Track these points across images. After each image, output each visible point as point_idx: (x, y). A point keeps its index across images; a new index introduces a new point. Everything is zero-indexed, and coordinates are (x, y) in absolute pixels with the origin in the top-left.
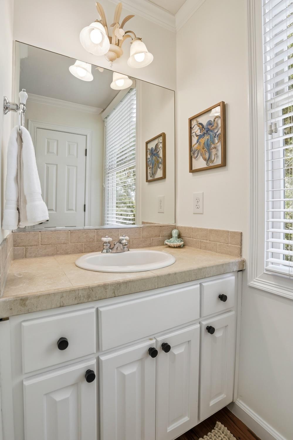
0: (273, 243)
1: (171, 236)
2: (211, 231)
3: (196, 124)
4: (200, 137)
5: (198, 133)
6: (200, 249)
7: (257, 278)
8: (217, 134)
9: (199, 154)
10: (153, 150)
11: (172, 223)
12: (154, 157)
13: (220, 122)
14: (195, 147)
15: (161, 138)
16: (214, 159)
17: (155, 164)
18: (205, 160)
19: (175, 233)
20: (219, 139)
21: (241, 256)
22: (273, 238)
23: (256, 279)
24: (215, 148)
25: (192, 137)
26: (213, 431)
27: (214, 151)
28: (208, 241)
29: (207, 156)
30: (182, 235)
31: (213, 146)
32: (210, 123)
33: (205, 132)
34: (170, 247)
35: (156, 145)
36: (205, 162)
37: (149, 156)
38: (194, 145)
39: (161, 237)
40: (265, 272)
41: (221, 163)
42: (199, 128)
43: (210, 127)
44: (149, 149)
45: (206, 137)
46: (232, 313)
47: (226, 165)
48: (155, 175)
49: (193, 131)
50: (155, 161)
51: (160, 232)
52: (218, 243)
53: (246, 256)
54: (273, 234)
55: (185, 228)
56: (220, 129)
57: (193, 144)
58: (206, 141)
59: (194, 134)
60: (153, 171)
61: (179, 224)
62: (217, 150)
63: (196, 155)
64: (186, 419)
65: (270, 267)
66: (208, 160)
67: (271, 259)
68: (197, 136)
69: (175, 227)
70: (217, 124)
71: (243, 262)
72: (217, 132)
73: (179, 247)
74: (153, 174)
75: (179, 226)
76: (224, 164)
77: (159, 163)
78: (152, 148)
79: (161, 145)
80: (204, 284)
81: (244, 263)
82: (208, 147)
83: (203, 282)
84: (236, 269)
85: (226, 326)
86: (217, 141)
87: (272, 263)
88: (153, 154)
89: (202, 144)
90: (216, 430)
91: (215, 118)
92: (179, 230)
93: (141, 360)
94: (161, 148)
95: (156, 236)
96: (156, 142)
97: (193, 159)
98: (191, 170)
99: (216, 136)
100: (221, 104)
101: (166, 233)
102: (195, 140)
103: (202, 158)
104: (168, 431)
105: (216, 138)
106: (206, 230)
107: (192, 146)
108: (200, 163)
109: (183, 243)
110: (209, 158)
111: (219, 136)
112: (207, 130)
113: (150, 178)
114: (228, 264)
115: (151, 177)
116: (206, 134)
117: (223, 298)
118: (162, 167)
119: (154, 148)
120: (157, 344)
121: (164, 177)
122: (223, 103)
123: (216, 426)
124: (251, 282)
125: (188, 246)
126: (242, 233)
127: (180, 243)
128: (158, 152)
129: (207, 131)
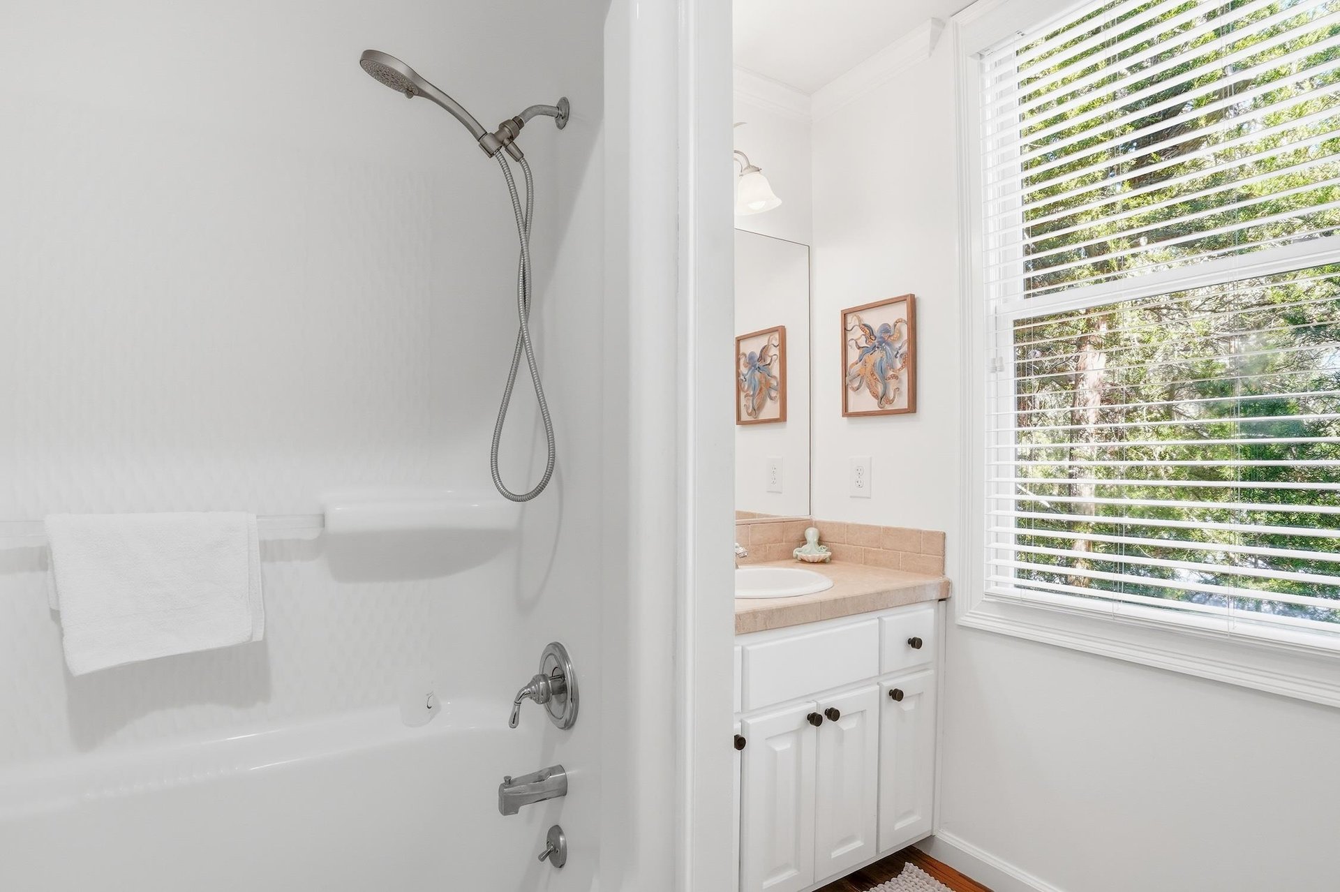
0: (997, 549)
1: (803, 541)
2: (887, 531)
3: (858, 324)
4: (865, 351)
5: (863, 343)
6: (865, 563)
7: (971, 611)
8: (901, 352)
9: (864, 384)
10: (756, 359)
11: (802, 514)
12: (757, 371)
13: (904, 329)
14: (854, 370)
15: (777, 335)
16: (894, 397)
17: (761, 390)
18: (876, 396)
19: (812, 534)
20: (904, 362)
21: (944, 574)
22: (997, 541)
23: (970, 613)
24: (896, 377)
25: (849, 347)
26: (899, 876)
27: (892, 384)
28: (881, 549)
29: (880, 389)
30: (825, 539)
31: (891, 373)
32: (886, 329)
33: (877, 344)
34: (803, 561)
35: (764, 348)
36: (875, 401)
37: (744, 370)
38: (853, 364)
39: (784, 543)
40: (984, 599)
41: (907, 407)
42: (863, 333)
43: (886, 336)
44: (745, 355)
45: (878, 355)
46: (931, 672)
47: (917, 410)
48: (759, 414)
49: (849, 337)
50: (760, 382)
51: (783, 532)
52: (901, 552)
53: (952, 573)
54: (997, 535)
55: (832, 524)
56: (906, 345)
57: (850, 363)
58: (878, 360)
59: (852, 343)
60: (755, 402)
61: (818, 516)
62: (900, 382)
63: (856, 385)
64: (858, 844)
65: (993, 589)
66: (882, 398)
67: (994, 577)
68: (859, 348)
69: (810, 524)
70: (900, 332)
71: (947, 586)
72: (900, 348)
73: (823, 562)
74: (757, 409)
75: (819, 522)
76: (912, 408)
77: (769, 387)
78: (752, 353)
79: (774, 351)
80: (885, 619)
81: (949, 585)
82: (882, 375)
83: (885, 617)
84: (935, 595)
85: (919, 694)
86: (899, 365)
87: (997, 584)
88: (755, 366)
89: (869, 366)
90: (905, 873)
91: (897, 322)
92: (819, 530)
93: (797, 733)
94: (775, 357)
95: (775, 540)
96: (763, 341)
97: (850, 392)
98: (846, 412)
99: (898, 355)
100: (909, 299)
101: (794, 535)
102: (854, 355)
103: (871, 392)
104: (832, 857)
105: (897, 360)
106: (878, 528)
107: (849, 366)
108: (864, 400)
109: (829, 554)
110: (884, 394)
111: (903, 356)
112: (878, 340)
113: (745, 417)
114: (923, 587)
115: (750, 414)
116: (878, 348)
117: (915, 643)
118: (778, 396)
119: (758, 354)
120: (820, 708)
121: (783, 418)
122: (912, 297)
123: (904, 870)
124: (962, 619)
125: (839, 560)
126: (945, 534)
127: (823, 553)
128: (769, 364)
129: (880, 343)
